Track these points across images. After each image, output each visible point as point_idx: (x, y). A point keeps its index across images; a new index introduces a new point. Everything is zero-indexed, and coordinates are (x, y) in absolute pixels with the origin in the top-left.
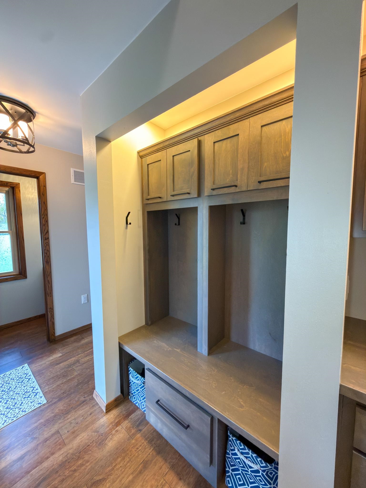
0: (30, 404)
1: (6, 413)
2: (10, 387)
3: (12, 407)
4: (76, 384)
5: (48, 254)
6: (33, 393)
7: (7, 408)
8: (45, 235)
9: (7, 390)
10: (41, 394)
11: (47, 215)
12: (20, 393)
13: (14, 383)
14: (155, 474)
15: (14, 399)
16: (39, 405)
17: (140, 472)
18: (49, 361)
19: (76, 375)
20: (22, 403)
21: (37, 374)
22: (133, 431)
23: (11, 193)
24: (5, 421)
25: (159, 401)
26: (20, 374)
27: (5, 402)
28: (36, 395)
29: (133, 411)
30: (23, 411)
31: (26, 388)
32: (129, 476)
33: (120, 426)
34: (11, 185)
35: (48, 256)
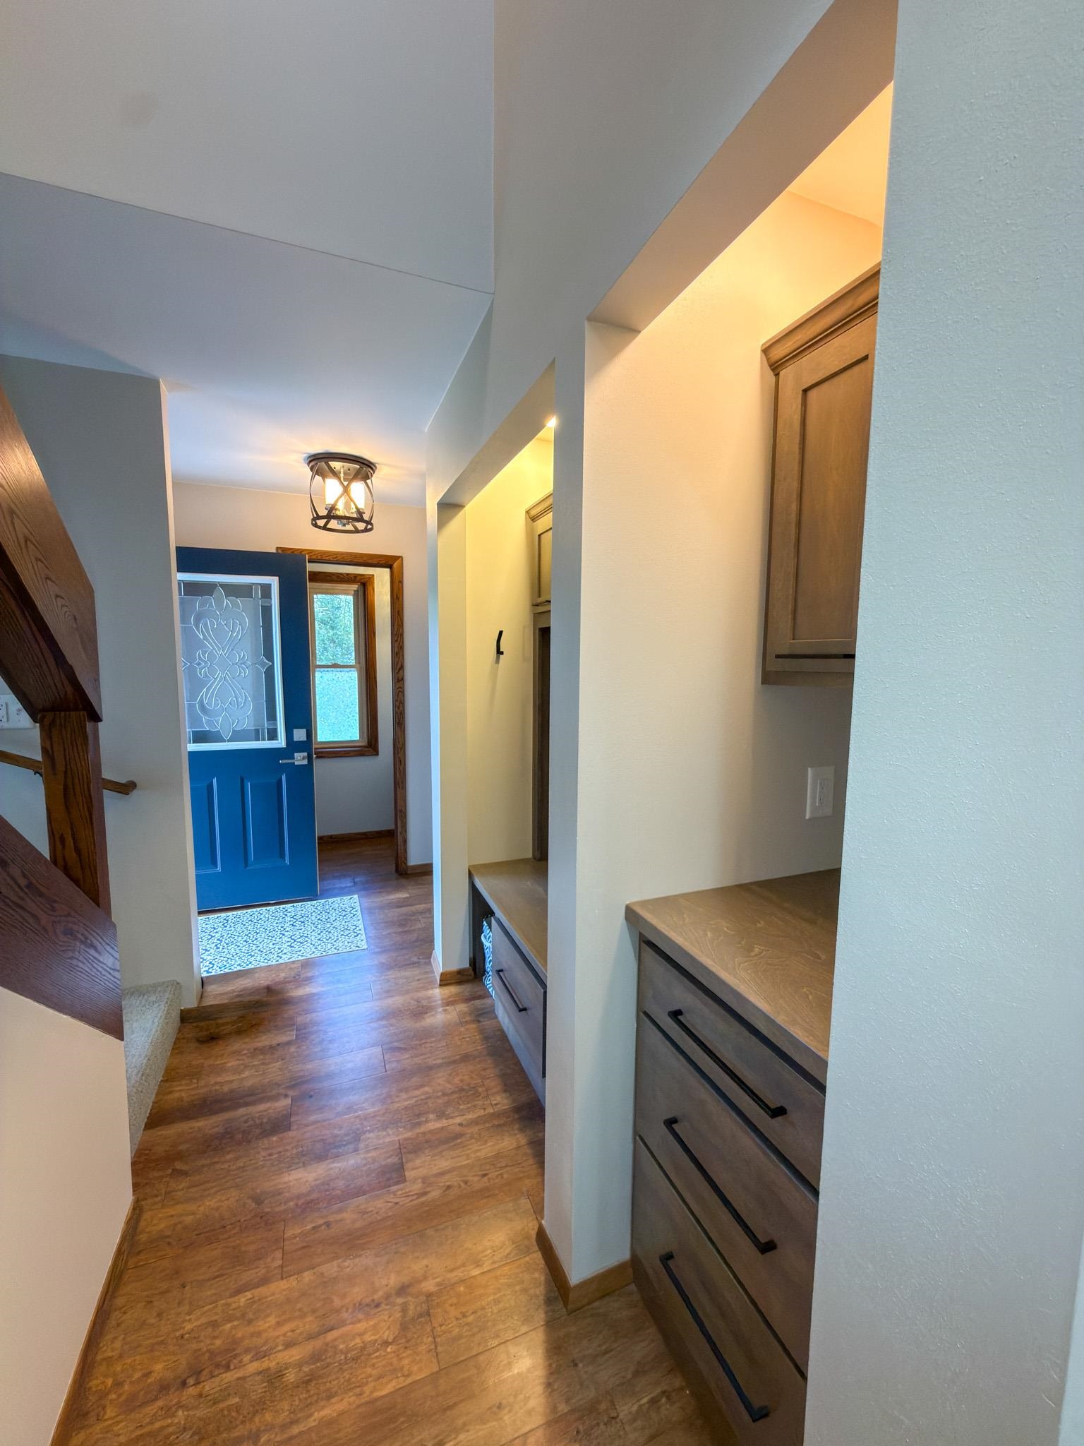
0: (346, 944)
1: (316, 944)
2: (329, 918)
3: (324, 940)
4: (414, 939)
5: (401, 708)
6: (354, 932)
7: (319, 940)
8: (398, 673)
9: (324, 920)
10: (363, 937)
11: (402, 635)
12: (339, 928)
13: (334, 915)
14: (472, 1072)
15: (330, 932)
16: (357, 948)
17: (454, 1062)
18: (388, 900)
19: (419, 929)
20: (338, 939)
21: (368, 911)
22: (468, 1018)
23: (361, 593)
24: (314, 952)
25: (501, 971)
26: (345, 906)
27: (319, 932)
28: (357, 935)
29: (480, 997)
30: (335, 949)
31: (347, 924)
32: (439, 1058)
33: (453, 1007)
34: (361, 579)
35: (401, 713)
